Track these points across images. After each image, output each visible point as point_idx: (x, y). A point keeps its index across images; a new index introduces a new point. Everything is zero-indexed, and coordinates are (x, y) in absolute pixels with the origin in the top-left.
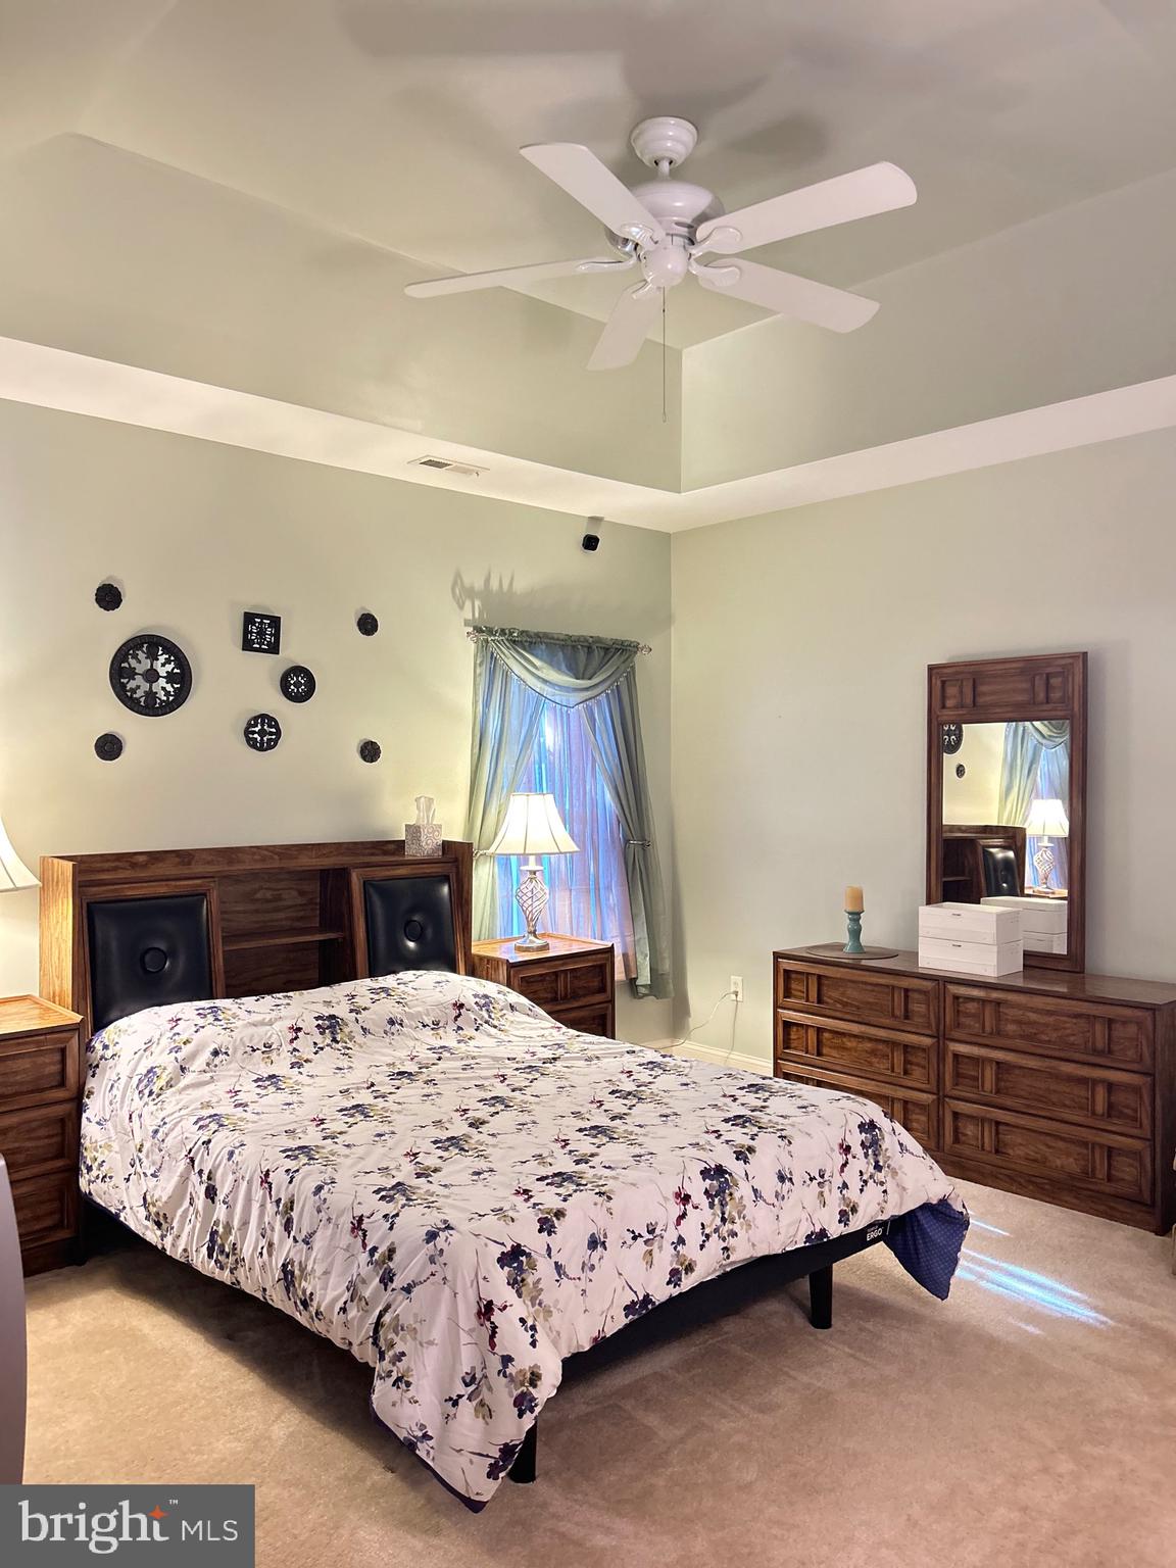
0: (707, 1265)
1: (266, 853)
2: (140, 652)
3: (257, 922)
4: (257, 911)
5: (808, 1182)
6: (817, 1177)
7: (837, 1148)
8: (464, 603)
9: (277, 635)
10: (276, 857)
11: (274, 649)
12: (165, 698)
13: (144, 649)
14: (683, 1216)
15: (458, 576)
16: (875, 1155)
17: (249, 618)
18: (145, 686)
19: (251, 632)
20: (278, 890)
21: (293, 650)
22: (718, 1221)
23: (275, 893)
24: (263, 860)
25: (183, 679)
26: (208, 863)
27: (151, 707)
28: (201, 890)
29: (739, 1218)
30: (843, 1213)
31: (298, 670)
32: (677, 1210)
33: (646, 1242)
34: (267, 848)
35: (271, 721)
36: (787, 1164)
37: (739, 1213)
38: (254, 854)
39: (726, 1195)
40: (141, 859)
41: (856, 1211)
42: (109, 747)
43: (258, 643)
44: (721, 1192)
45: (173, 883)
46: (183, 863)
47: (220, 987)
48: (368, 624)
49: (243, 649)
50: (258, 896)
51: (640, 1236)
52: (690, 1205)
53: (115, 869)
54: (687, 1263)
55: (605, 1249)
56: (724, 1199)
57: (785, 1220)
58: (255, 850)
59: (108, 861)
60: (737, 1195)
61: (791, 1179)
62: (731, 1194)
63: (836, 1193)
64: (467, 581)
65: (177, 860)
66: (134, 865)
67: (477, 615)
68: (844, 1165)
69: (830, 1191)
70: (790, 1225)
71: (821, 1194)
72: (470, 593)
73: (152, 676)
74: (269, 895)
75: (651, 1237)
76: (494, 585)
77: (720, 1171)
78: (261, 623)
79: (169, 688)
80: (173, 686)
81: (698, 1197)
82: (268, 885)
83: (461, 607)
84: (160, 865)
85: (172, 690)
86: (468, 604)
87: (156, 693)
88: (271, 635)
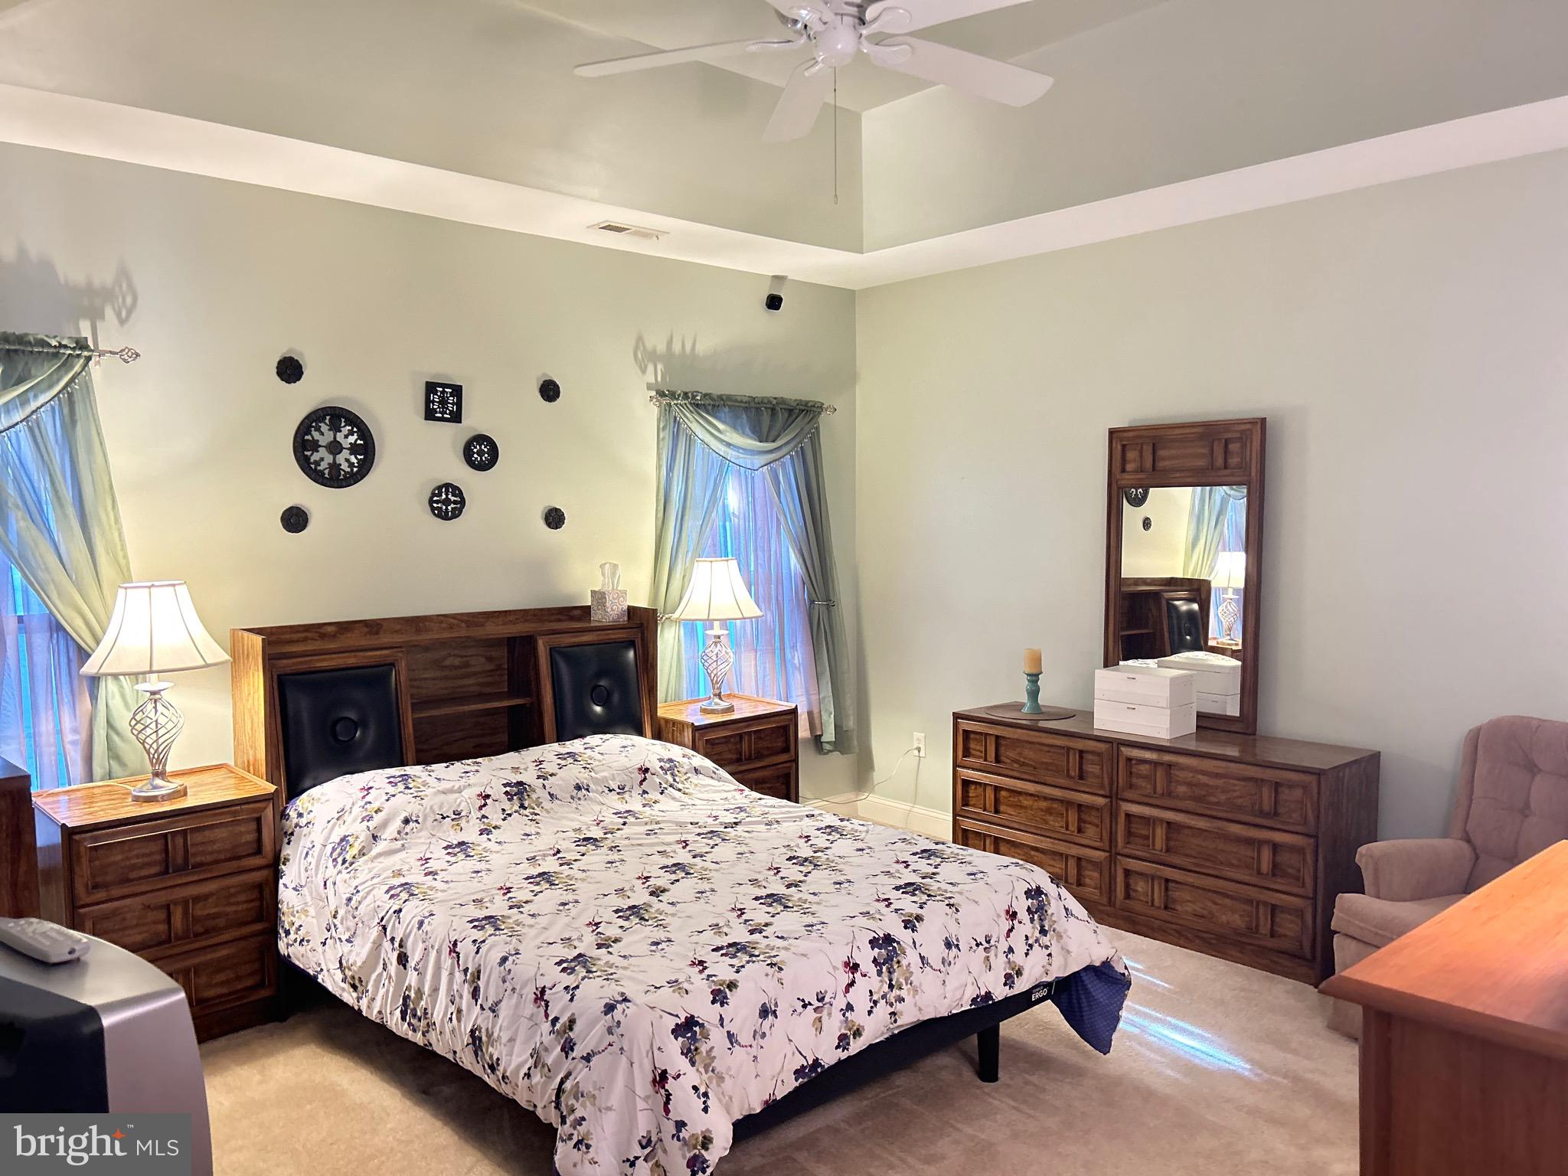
0: (875, 1028)
1: (452, 620)
2: (322, 425)
3: (446, 688)
4: (446, 678)
5: (975, 947)
6: (984, 943)
7: (1003, 914)
8: (646, 367)
9: (459, 404)
10: (463, 625)
11: (456, 418)
12: (349, 470)
13: (327, 421)
14: (852, 984)
15: (640, 339)
16: (1041, 919)
17: (431, 387)
18: (329, 459)
19: (433, 402)
20: (466, 656)
21: (476, 419)
22: (886, 988)
23: (465, 659)
24: (451, 627)
25: (367, 450)
26: (397, 632)
27: (335, 479)
28: (390, 660)
29: (907, 984)
30: (1008, 977)
31: (481, 439)
32: (846, 978)
33: (815, 1010)
34: (454, 616)
35: (457, 491)
36: (953, 931)
37: (906, 980)
38: (441, 622)
39: (894, 963)
40: (330, 629)
41: (1021, 974)
42: (295, 519)
43: (440, 413)
44: (889, 960)
45: (361, 654)
46: (370, 633)
47: (410, 754)
48: (550, 391)
49: (426, 419)
50: (447, 662)
51: (810, 1004)
52: (859, 973)
53: (305, 640)
54: (855, 1028)
55: (776, 1017)
56: (892, 966)
57: (949, 986)
58: (442, 618)
59: (298, 632)
60: (904, 962)
61: (957, 946)
62: (898, 962)
63: (1002, 958)
64: (649, 346)
65: (366, 630)
66: (323, 636)
67: (659, 379)
68: (1011, 930)
69: (996, 955)
70: (957, 989)
71: (987, 958)
72: (653, 357)
73: (335, 448)
74: (457, 662)
75: (820, 1004)
76: (677, 348)
77: (888, 939)
78: (443, 392)
79: (353, 459)
80: (356, 458)
81: (867, 966)
82: (456, 652)
83: (644, 371)
84: (349, 635)
85: (355, 461)
86: (650, 368)
87: (340, 465)
88: (453, 404)
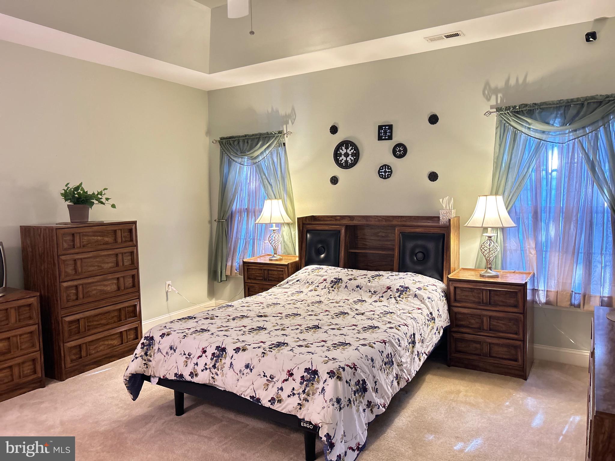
1: (380, 219)
2: (343, 147)
3: (379, 244)
4: (379, 240)
8: (490, 97)
9: (391, 132)
10: (384, 220)
11: (390, 138)
12: (351, 162)
13: (344, 146)
15: (487, 84)
17: (380, 127)
18: (345, 159)
20: (387, 233)
21: (398, 138)
23: (386, 234)
24: (379, 221)
25: (357, 155)
27: (347, 166)
29: (221, 370)
30: (273, 399)
31: (400, 145)
33: (186, 357)
34: (380, 216)
35: (389, 167)
38: (375, 218)
39: (219, 359)
40: (338, 218)
42: (334, 180)
43: (384, 137)
45: (331, 226)
48: (433, 119)
49: (378, 140)
50: (380, 234)
53: (331, 220)
58: (375, 217)
59: (329, 218)
60: (223, 361)
62: (221, 360)
64: (493, 85)
66: (336, 220)
67: (499, 102)
68: (287, 380)
72: (496, 91)
73: (346, 155)
74: (383, 234)
76: (512, 82)
78: (385, 128)
79: (352, 158)
80: (353, 158)
81: (209, 354)
82: (383, 231)
83: (489, 100)
84: (344, 220)
85: (353, 159)
86: (493, 97)
87: (348, 161)
88: (389, 132)
